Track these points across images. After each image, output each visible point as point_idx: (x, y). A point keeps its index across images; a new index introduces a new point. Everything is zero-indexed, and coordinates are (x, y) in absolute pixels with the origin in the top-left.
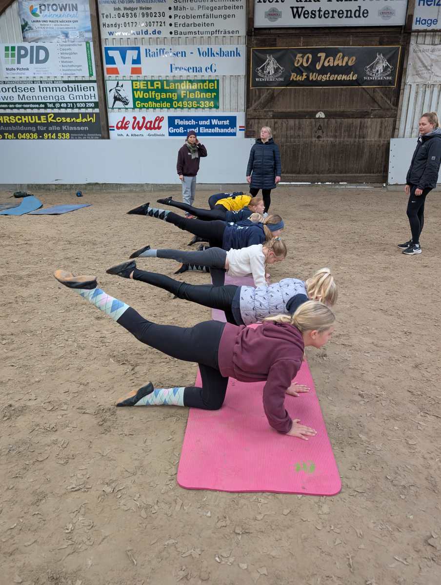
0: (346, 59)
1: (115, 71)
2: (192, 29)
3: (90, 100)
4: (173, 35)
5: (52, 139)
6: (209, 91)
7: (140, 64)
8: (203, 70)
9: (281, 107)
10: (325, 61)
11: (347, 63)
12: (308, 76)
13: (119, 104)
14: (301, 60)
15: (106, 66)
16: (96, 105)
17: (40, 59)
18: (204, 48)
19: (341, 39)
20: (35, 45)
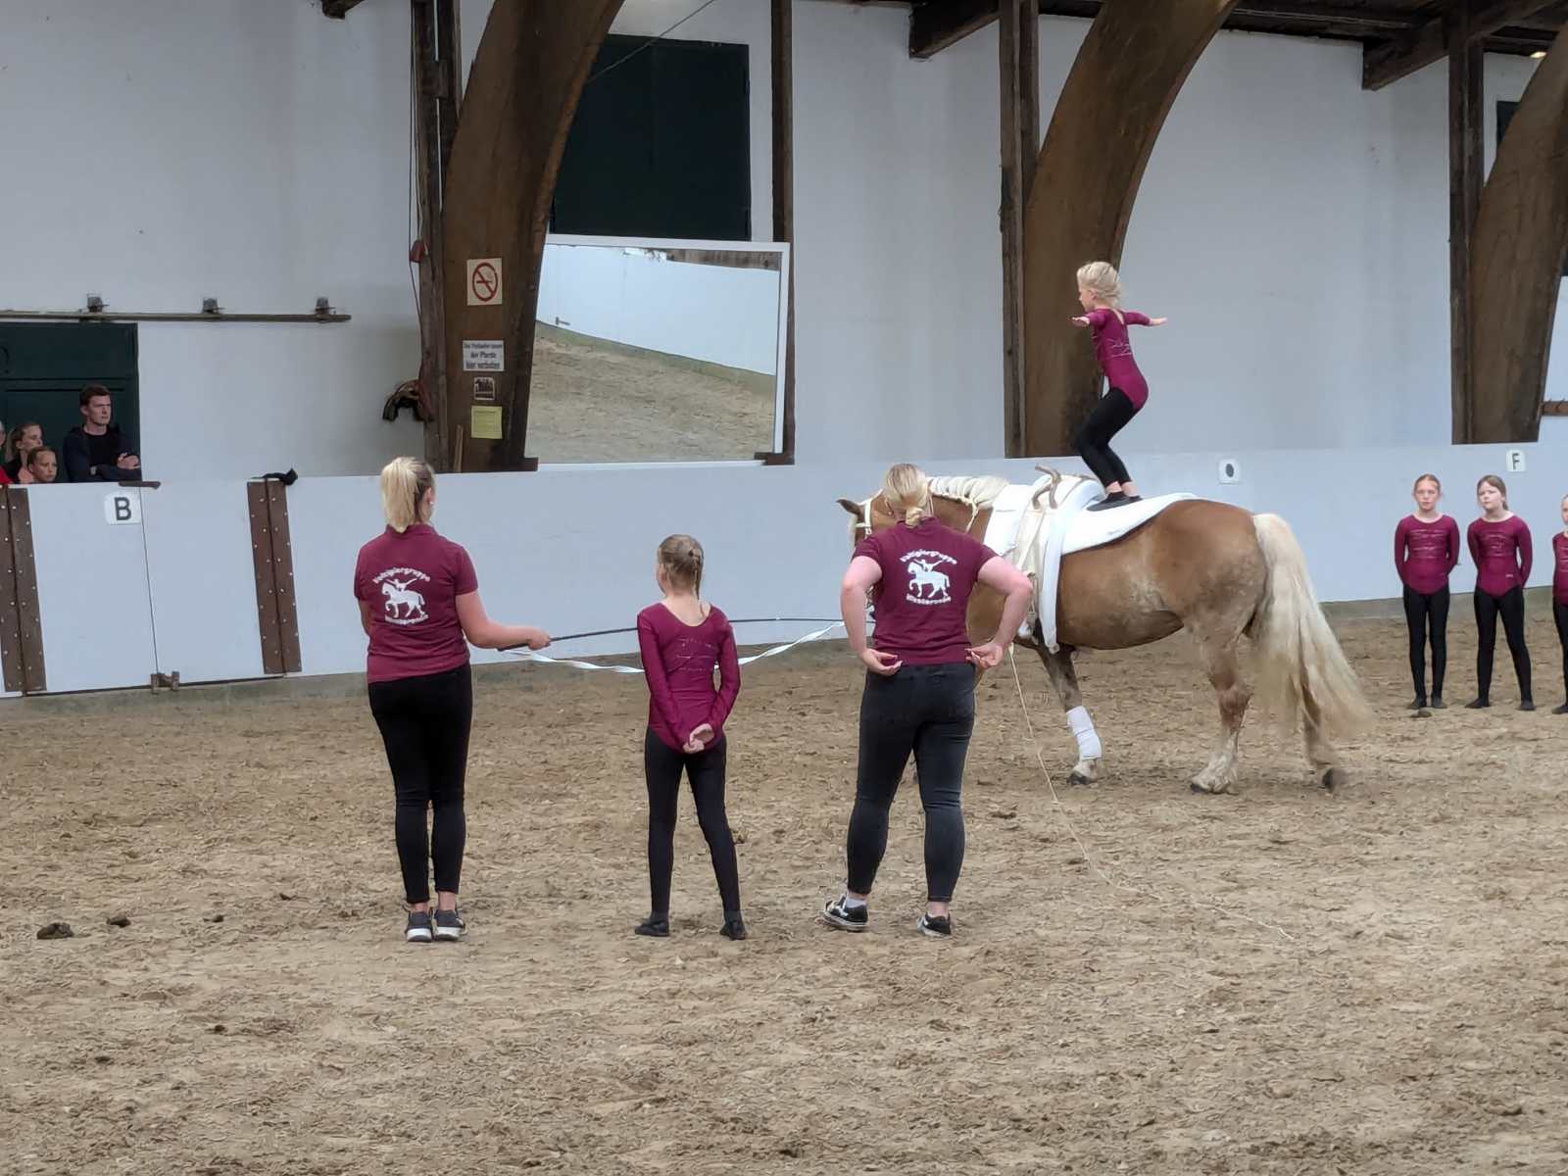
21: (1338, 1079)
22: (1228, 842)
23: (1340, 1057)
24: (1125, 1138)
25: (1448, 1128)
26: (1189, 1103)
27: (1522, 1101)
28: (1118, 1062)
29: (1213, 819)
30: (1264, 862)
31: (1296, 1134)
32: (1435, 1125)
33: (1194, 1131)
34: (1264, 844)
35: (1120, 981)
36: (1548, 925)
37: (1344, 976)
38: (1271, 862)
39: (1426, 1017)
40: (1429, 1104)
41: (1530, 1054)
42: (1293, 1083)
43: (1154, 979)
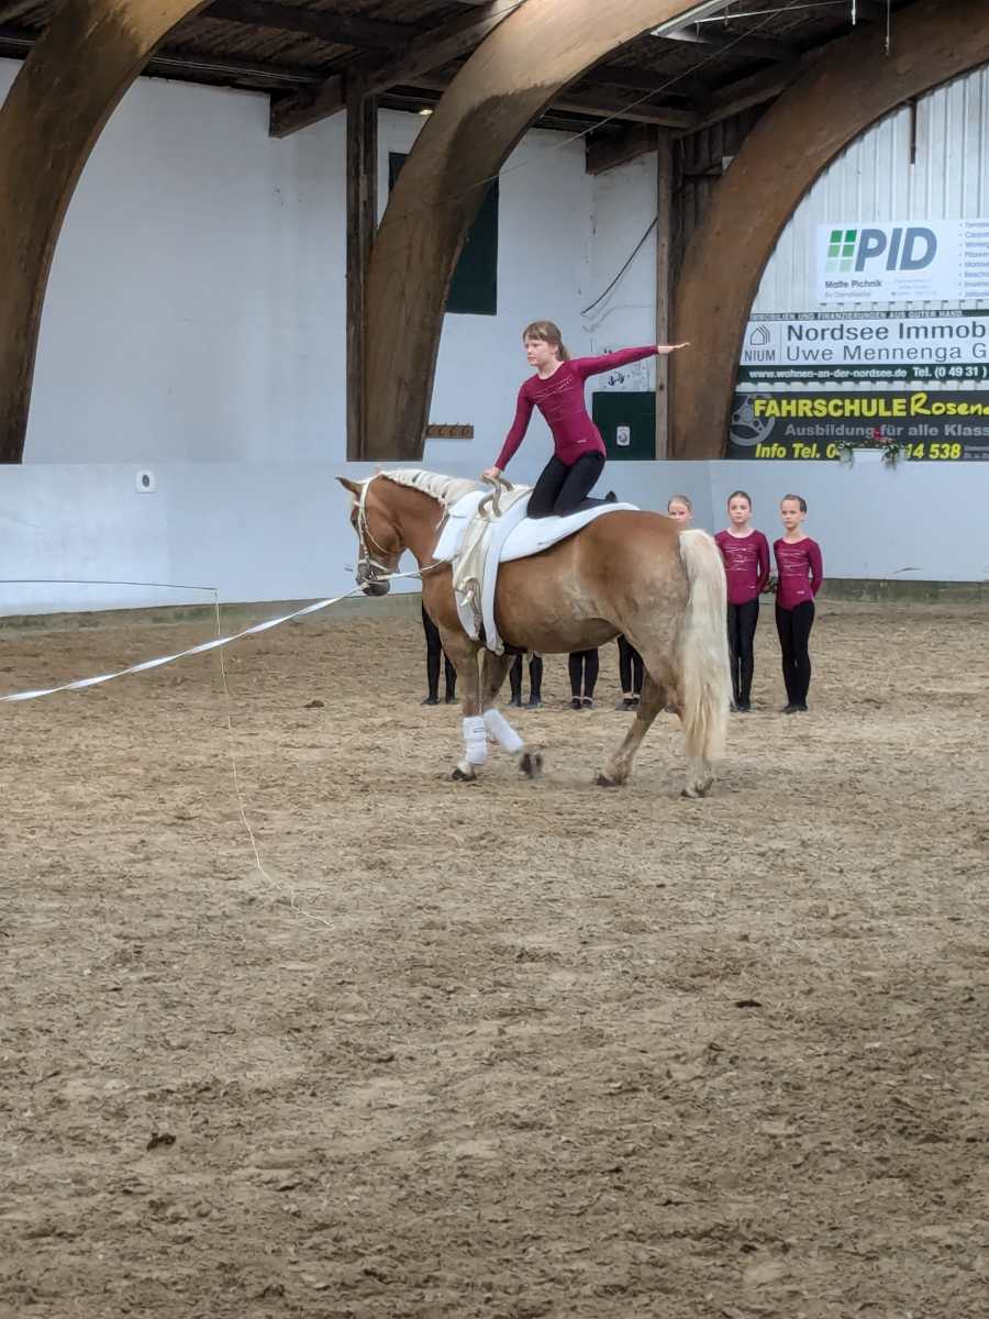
5: (913, 458)
17: (914, 258)
20: (905, 226)
21: (230, 1031)
22: (136, 818)
23: (232, 1011)
24: (32, 1088)
25: (328, 1075)
26: (92, 1055)
27: (394, 1049)
28: (27, 1018)
29: (123, 797)
30: (168, 836)
31: (190, 1082)
32: (317, 1072)
33: (96, 1081)
34: (168, 821)
35: (35, 944)
36: (422, 892)
37: (238, 939)
38: (176, 836)
39: (311, 974)
40: (311, 1053)
41: (403, 1008)
42: (189, 1035)
43: (64, 942)
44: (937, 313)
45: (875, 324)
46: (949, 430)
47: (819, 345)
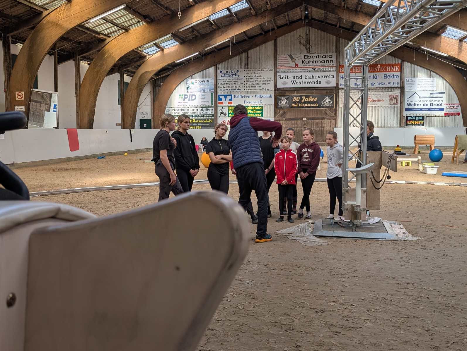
0: (313, 98)
1: (222, 103)
2: (253, 88)
3: (211, 114)
4: (245, 90)
5: (193, 129)
6: (259, 110)
7: (232, 100)
8: (257, 102)
9: (288, 116)
10: (304, 99)
11: (314, 100)
12: (299, 105)
13: (222, 115)
14: (296, 99)
15: (218, 101)
16: (213, 116)
17: (193, 99)
18: (258, 95)
19: (311, 92)
20: (191, 94)
44: (197, 107)
45: (187, 109)
46: (199, 124)
47: (178, 112)
